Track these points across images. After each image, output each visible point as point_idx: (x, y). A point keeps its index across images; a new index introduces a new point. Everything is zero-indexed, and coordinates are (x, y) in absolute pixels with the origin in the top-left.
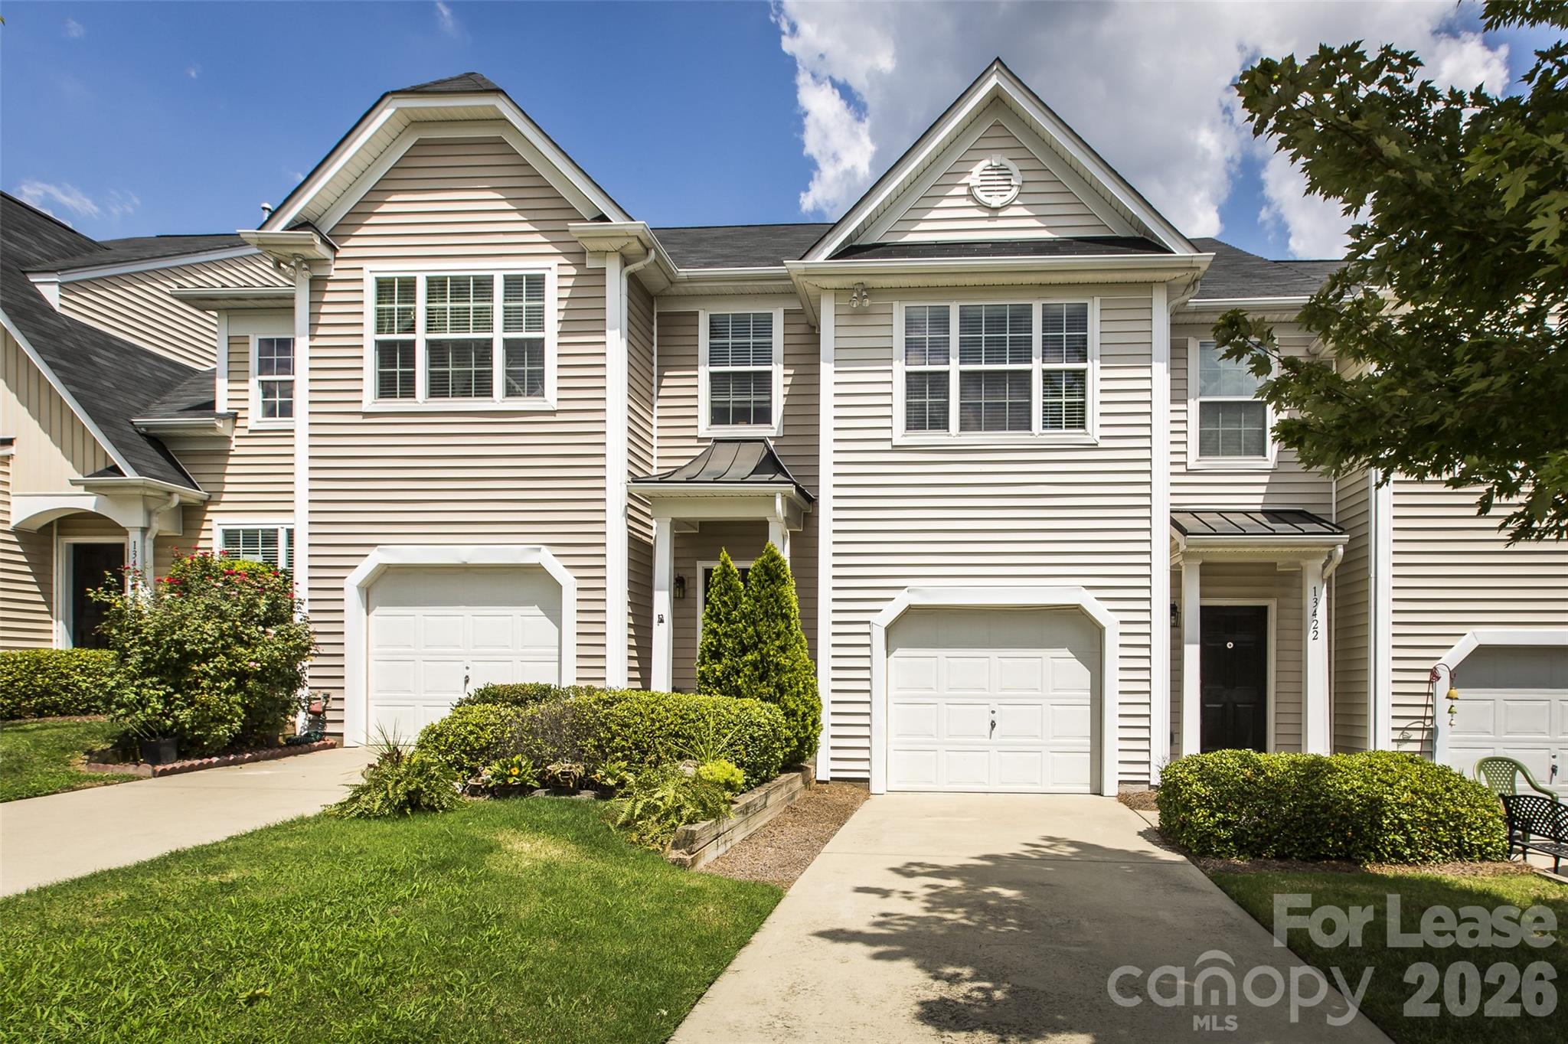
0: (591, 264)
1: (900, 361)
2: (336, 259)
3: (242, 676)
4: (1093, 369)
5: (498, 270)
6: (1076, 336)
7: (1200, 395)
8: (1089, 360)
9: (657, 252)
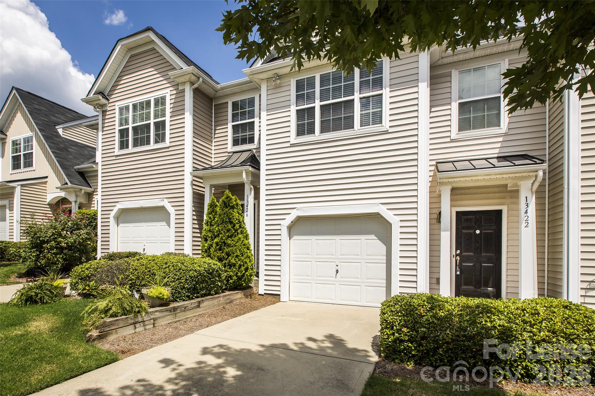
0: (180, 88)
1: (294, 105)
2: (109, 103)
3: (62, 248)
4: (386, 92)
5: (152, 97)
6: (377, 78)
7: (459, 99)
8: (383, 89)
9: (203, 78)
